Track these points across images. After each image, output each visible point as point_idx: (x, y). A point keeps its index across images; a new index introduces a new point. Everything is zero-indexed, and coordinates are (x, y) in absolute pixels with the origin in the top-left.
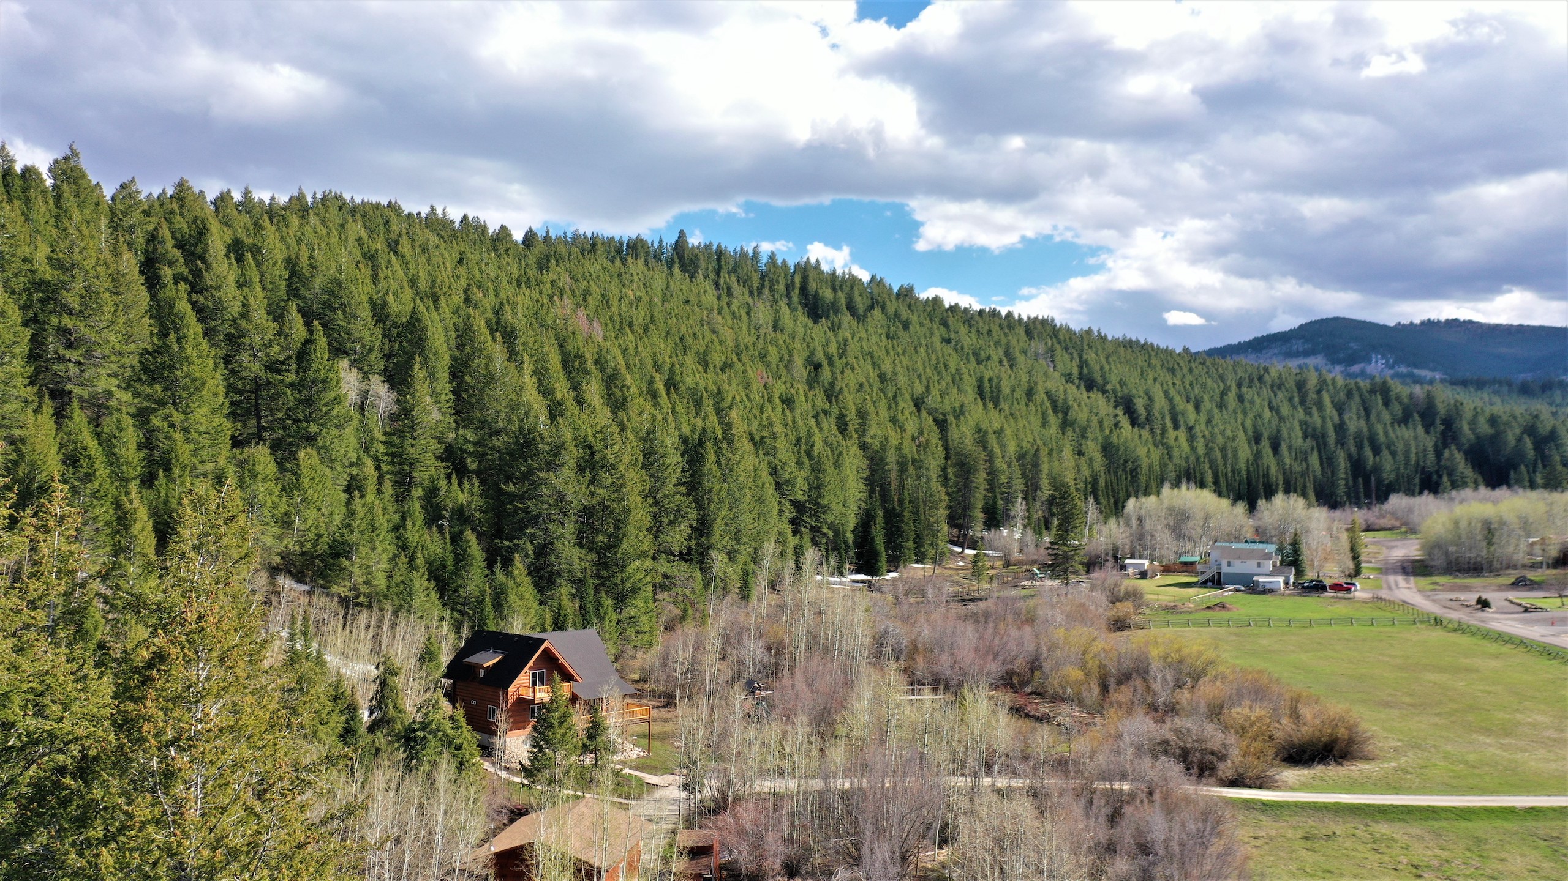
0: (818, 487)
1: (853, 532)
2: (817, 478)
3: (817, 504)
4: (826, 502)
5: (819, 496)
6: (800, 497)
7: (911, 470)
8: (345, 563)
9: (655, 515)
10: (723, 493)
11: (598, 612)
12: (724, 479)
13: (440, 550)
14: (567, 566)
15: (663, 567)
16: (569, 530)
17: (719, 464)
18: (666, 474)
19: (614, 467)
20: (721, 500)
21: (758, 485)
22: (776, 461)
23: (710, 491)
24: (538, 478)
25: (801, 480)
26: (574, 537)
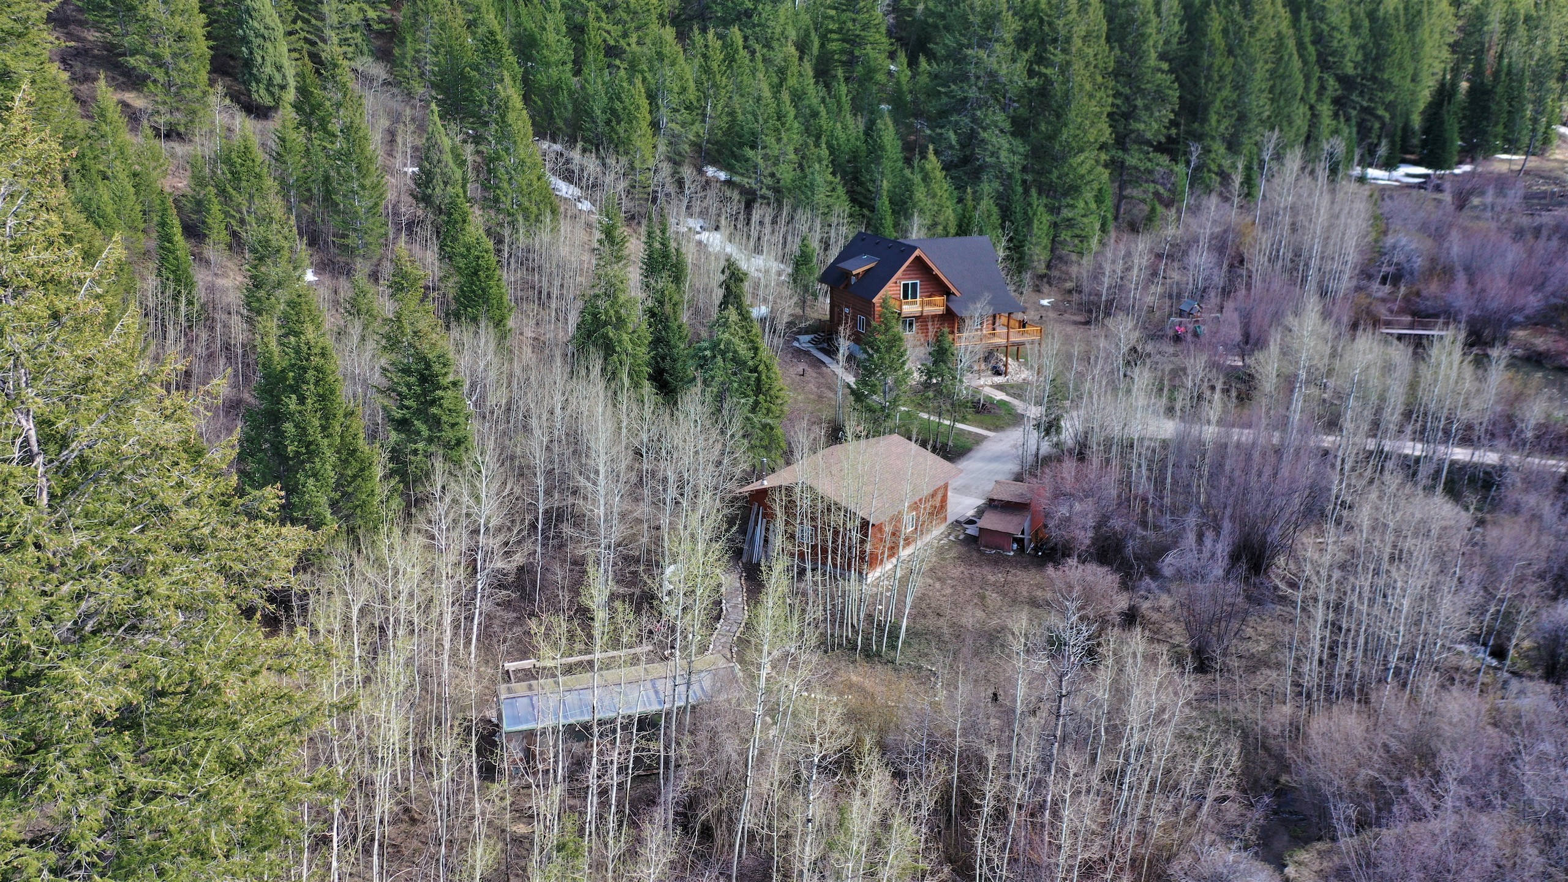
0: (1376, 59)
1: (1421, 113)
2: (1377, 45)
3: (1374, 79)
4: (1386, 76)
5: (1380, 69)
6: (1350, 70)
7: (1521, 30)
8: (750, 153)
9: (1127, 98)
10: (1226, 70)
11: (1026, 213)
12: (1230, 52)
13: (853, 140)
14: (993, 160)
15: (1133, 159)
16: (1000, 117)
17: (1225, 31)
18: (1145, 47)
19: (1068, 40)
20: (1222, 78)
21: (1281, 58)
22: (1324, 26)
23: (1210, 66)
24: (966, 56)
25: (1352, 49)
26: (1007, 126)
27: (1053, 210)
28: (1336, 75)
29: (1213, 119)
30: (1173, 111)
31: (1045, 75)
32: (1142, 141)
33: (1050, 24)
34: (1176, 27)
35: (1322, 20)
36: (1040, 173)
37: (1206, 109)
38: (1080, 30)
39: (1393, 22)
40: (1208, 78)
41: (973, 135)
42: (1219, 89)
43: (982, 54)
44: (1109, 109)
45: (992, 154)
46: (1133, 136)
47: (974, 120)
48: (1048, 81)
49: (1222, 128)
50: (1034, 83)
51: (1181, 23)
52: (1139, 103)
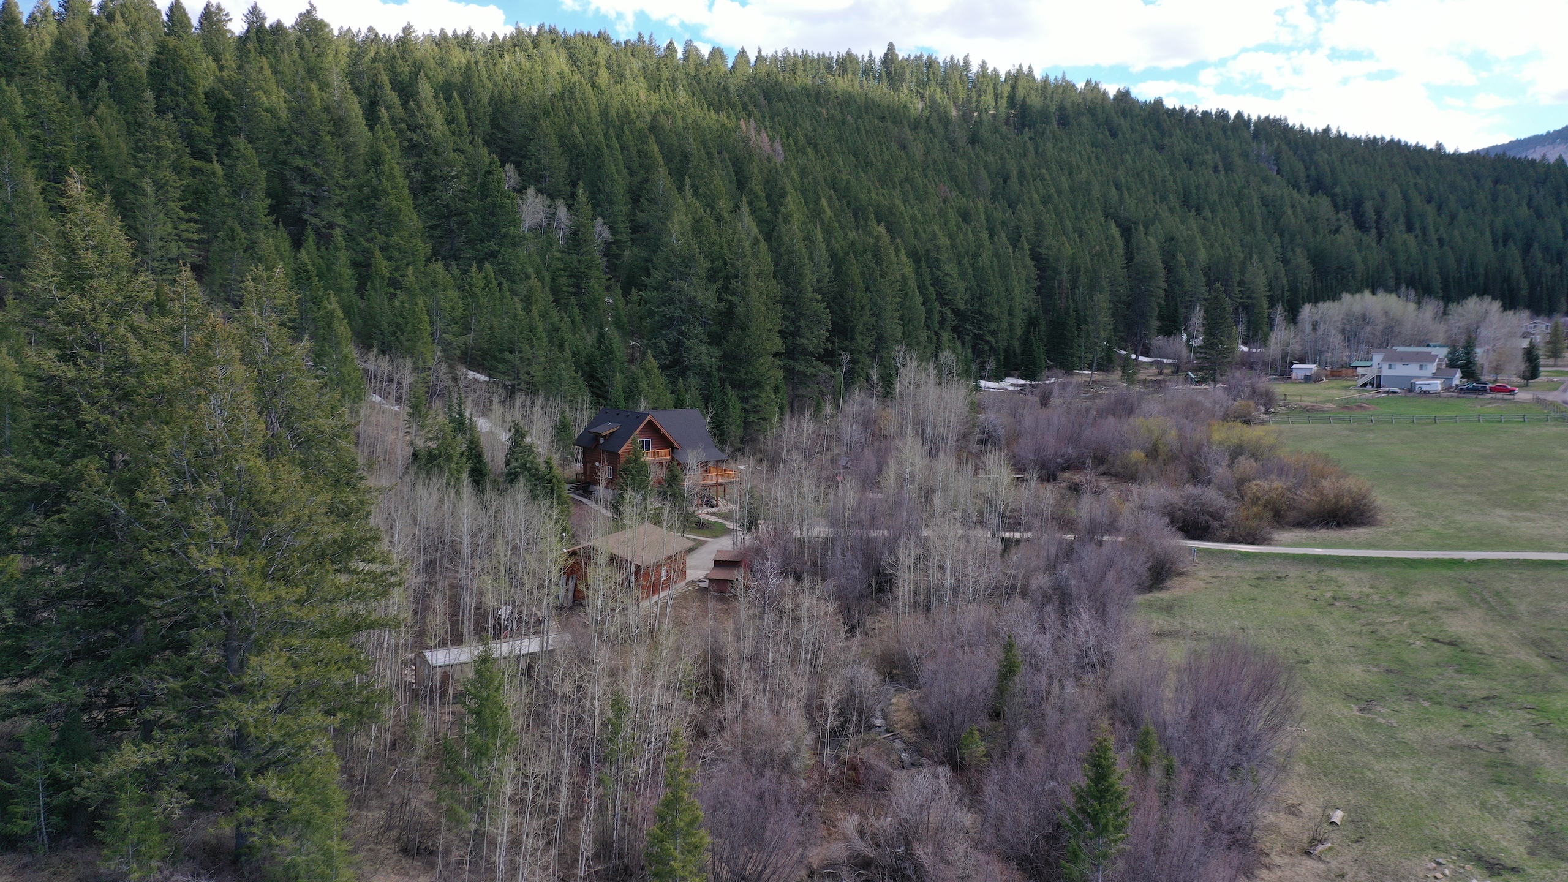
0: (980, 298)
2: (980, 287)
3: (980, 312)
4: (989, 311)
5: (984, 305)
6: (962, 305)
8: (510, 357)
9: (793, 321)
10: (865, 301)
11: (723, 401)
12: (867, 289)
13: (588, 348)
14: (696, 362)
15: (800, 367)
16: (700, 330)
17: (863, 274)
18: (803, 283)
19: (746, 276)
20: (863, 307)
21: (907, 294)
22: (939, 273)
23: (853, 300)
24: (670, 286)
25: (962, 290)
26: (705, 337)
27: (744, 400)
28: (953, 310)
29: (859, 337)
30: (827, 330)
31: (730, 301)
32: (807, 353)
33: (732, 265)
34: (826, 270)
35: (937, 268)
36: (733, 371)
37: (853, 330)
38: (753, 269)
39: (989, 271)
40: (853, 308)
41: (679, 344)
42: (861, 316)
43: (683, 284)
44: (780, 327)
45: (695, 358)
46: (800, 349)
47: (681, 333)
48: (732, 305)
49: (866, 345)
50: (722, 306)
51: (829, 267)
52: (802, 323)
